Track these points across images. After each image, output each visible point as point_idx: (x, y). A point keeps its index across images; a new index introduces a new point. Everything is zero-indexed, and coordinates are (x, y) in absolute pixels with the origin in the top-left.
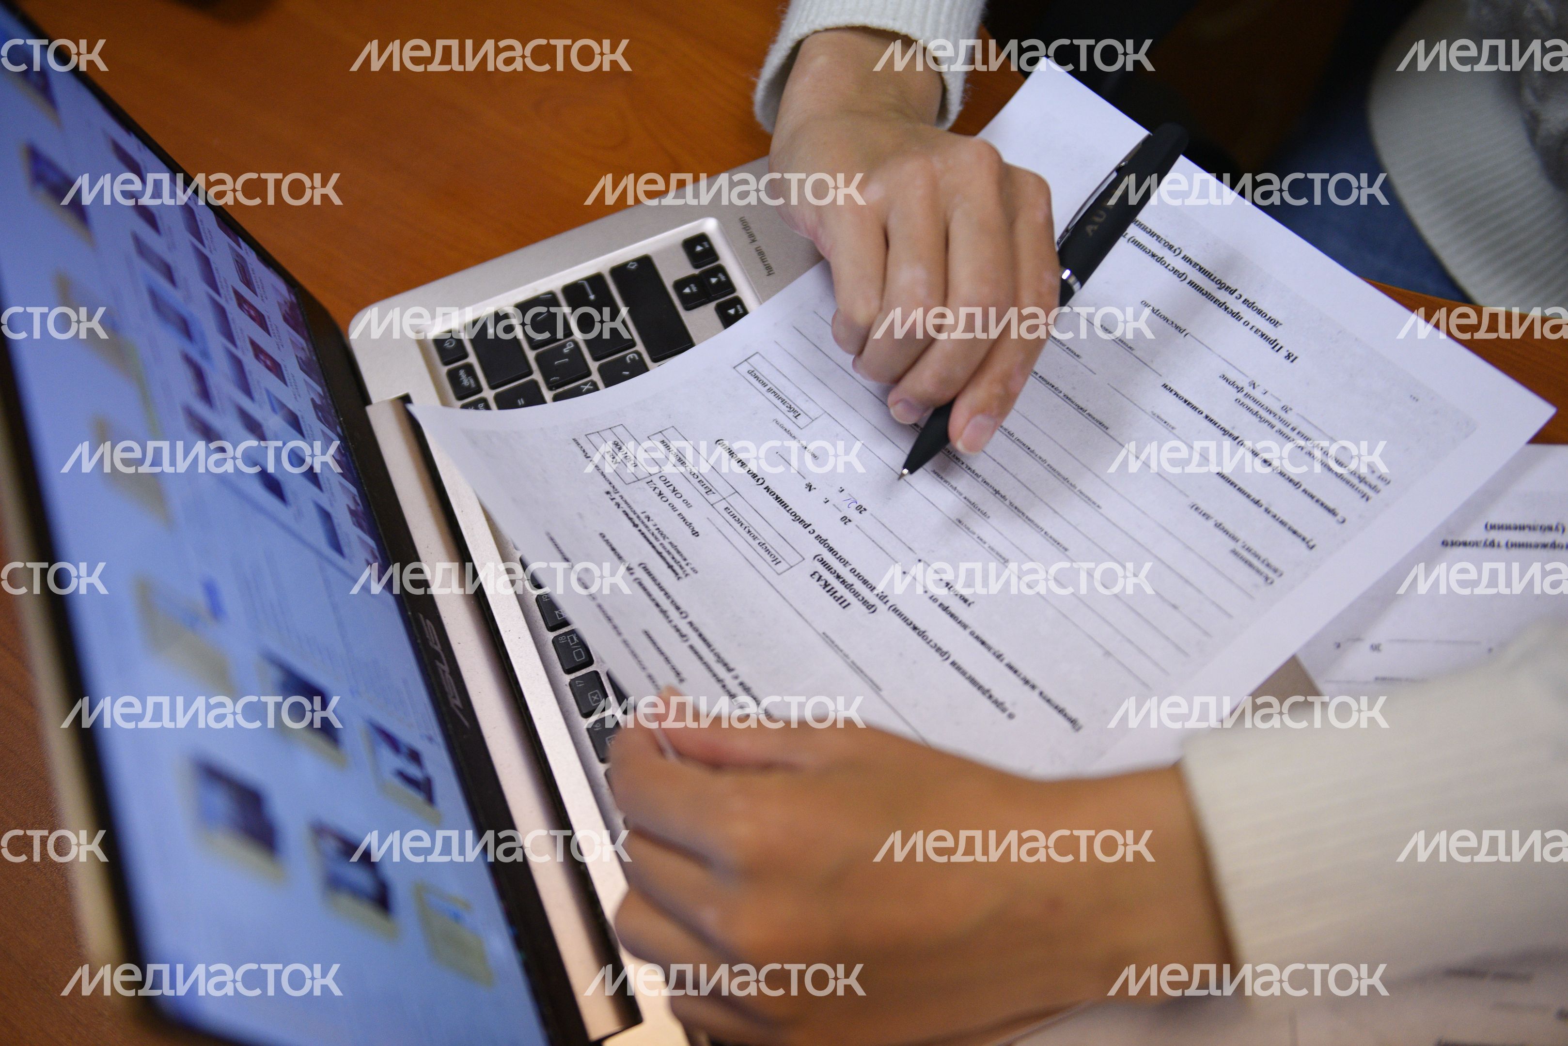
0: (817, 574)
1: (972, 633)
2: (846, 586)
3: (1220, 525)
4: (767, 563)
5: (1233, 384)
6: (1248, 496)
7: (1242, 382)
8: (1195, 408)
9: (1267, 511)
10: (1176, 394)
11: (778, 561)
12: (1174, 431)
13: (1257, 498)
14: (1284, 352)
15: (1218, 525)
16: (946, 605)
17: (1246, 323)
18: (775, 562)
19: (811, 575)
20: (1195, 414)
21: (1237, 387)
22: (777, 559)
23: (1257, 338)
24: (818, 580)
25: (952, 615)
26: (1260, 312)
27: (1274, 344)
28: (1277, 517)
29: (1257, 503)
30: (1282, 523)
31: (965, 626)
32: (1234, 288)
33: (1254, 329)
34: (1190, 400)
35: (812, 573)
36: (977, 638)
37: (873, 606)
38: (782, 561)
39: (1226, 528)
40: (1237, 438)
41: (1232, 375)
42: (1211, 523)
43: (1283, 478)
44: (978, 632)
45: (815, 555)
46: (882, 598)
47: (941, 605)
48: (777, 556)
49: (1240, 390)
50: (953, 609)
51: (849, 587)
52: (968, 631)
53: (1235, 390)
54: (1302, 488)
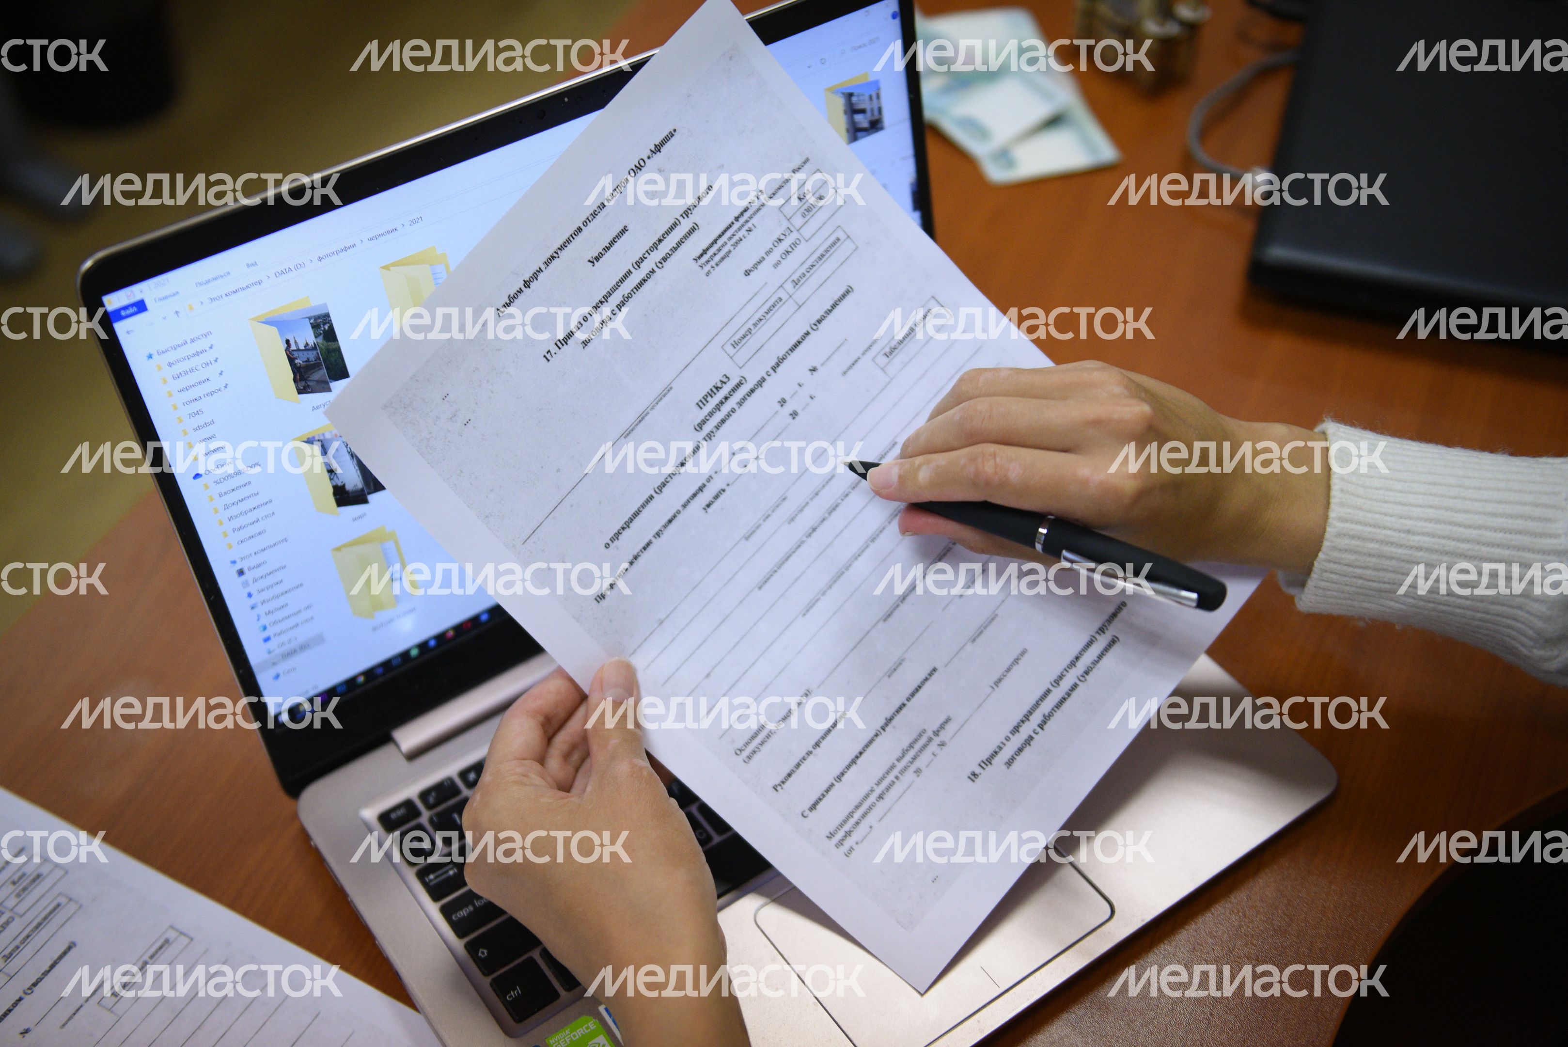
0: (727, 380)
1: (678, 512)
2: (718, 405)
4: (732, 337)
11: (736, 346)
13: (820, 747)
16: (704, 490)
18: (733, 343)
19: (725, 375)
22: (737, 345)
24: (721, 381)
25: (695, 495)
31: (684, 506)
35: (728, 376)
36: (675, 516)
37: (701, 428)
38: (735, 350)
44: (679, 517)
45: (747, 379)
46: (709, 436)
47: (704, 486)
48: (740, 345)
50: (700, 495)
51: (718, 407)
52: (681, 509)
54: (836, 784)
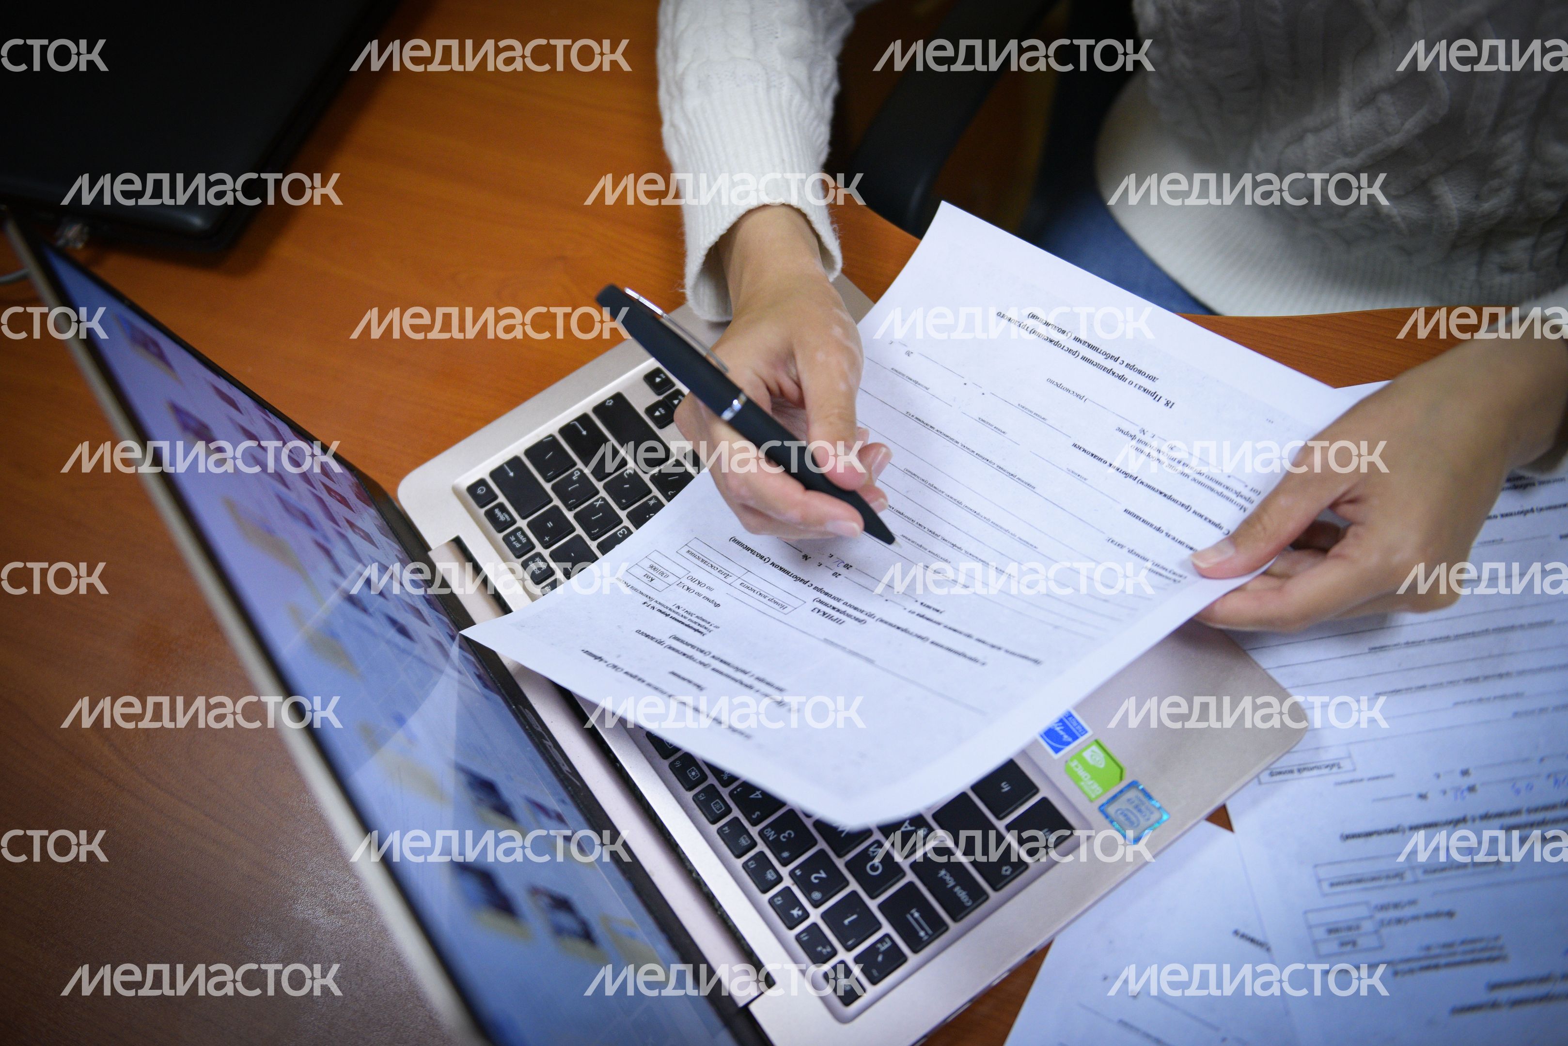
3: (1132, 551)
4: (776, 610)
5: (1127, 434)
6: (1152, 525)
7: (1135, 431)
8: (1100, 459)
9: (1168, 535)
10: (1084, 450)
11: (784, 607)
12: (1086, 482)
13: (1158, 526)
14: (1163, 401)
15: (1131, 551)
17: (1131, 383)
18: (782, 608)
20: (1100, 464)
21: (1131, 436)
23: (1141, 392)
24: (818, 613)
26: (1140, 372)
27: (1154, 395)
28: (1176, 539)
29: (1159, 529)
30: (1180, 542)
32: (1117, 356)
33: (1138, 386)
34: (1095, 453)
37: (864, 621)
38: (788, 606)
39: (1137, 552)
40: (1136, 478)
41: (1126, 427)
42: (1125, 550)
43: (1176, 505)
46: (870, 616)
49: (1133, 437)
51: (844, 613)
53: (1130, 438)
54: (1192, 510)
